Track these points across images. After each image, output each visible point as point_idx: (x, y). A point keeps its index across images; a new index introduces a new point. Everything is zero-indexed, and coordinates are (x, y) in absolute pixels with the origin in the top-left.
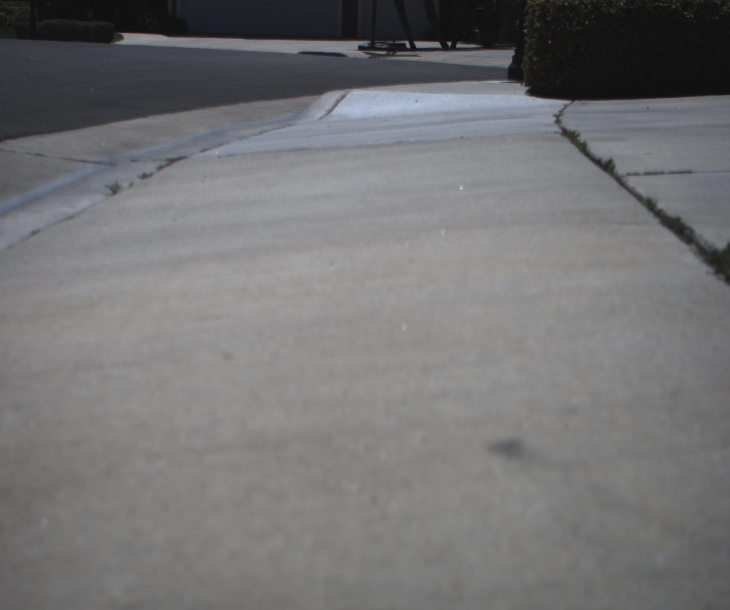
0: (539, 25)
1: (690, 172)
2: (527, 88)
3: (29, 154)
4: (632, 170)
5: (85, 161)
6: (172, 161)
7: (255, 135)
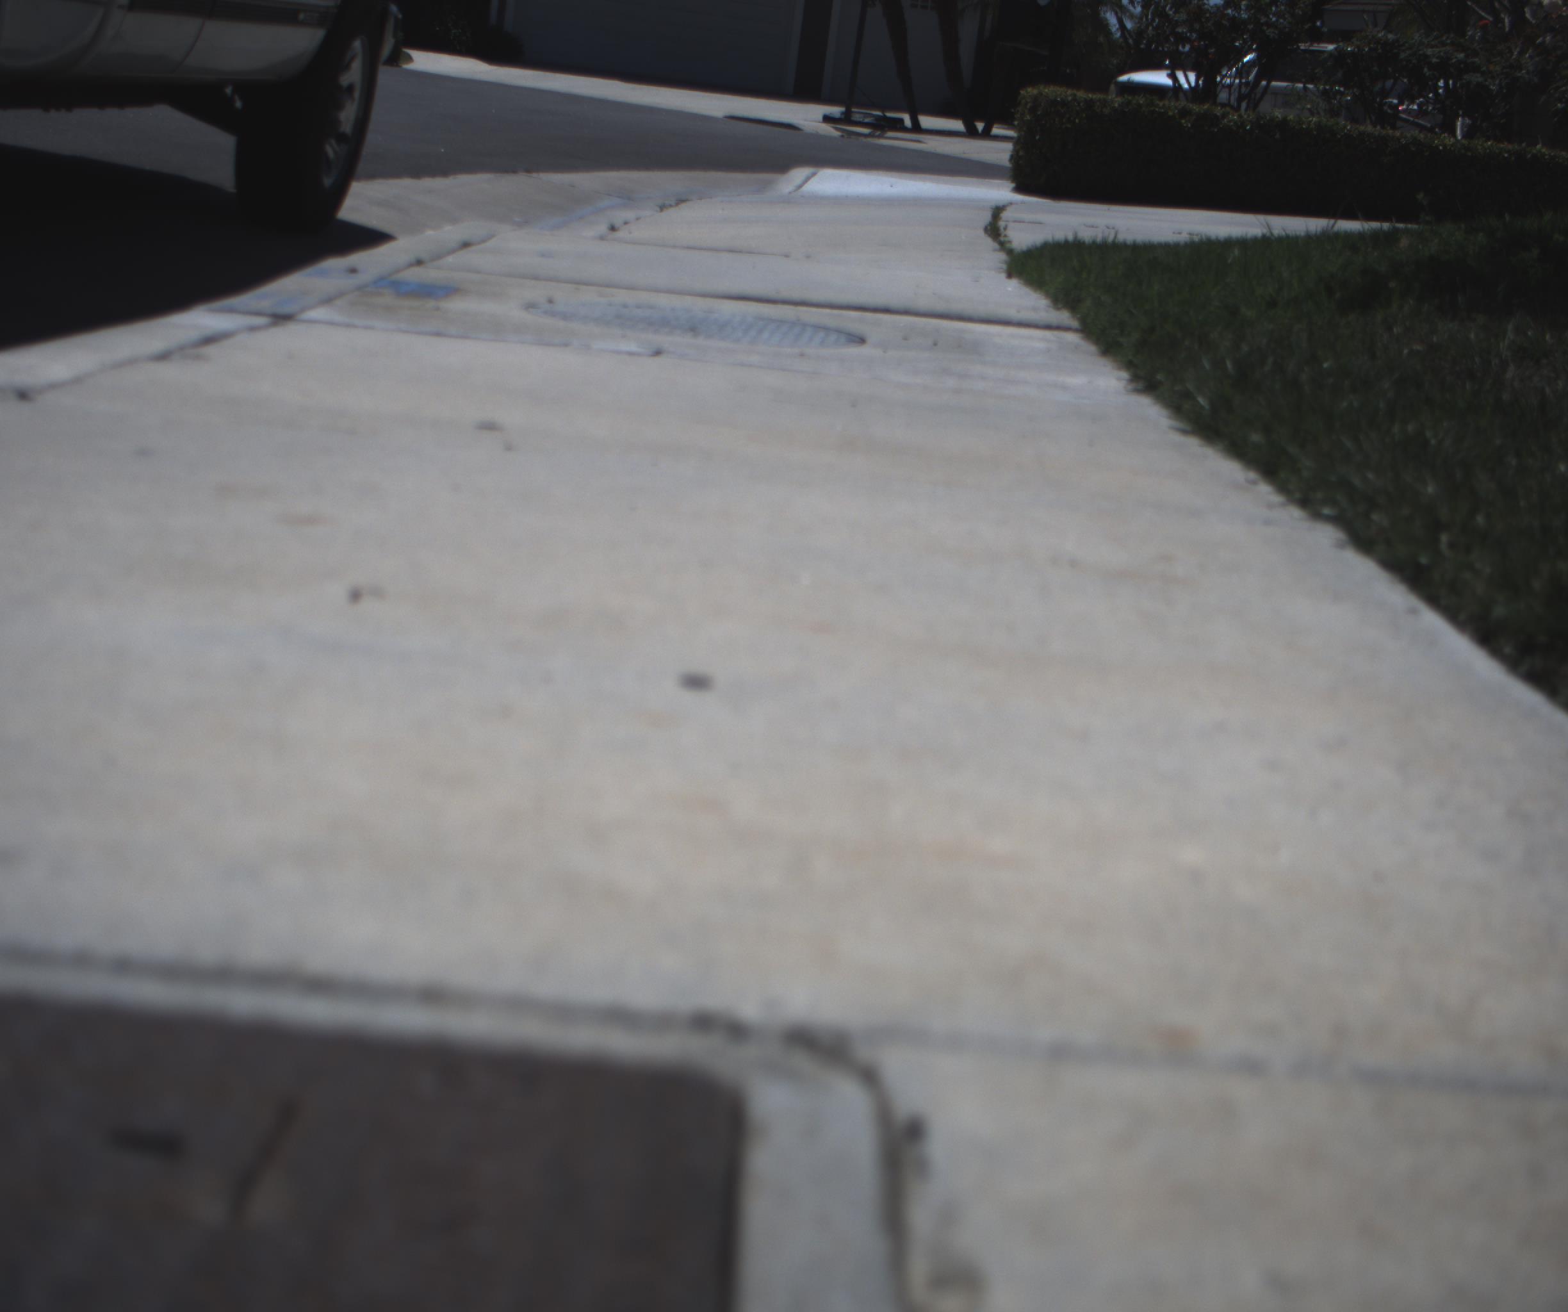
6: (680, 201)
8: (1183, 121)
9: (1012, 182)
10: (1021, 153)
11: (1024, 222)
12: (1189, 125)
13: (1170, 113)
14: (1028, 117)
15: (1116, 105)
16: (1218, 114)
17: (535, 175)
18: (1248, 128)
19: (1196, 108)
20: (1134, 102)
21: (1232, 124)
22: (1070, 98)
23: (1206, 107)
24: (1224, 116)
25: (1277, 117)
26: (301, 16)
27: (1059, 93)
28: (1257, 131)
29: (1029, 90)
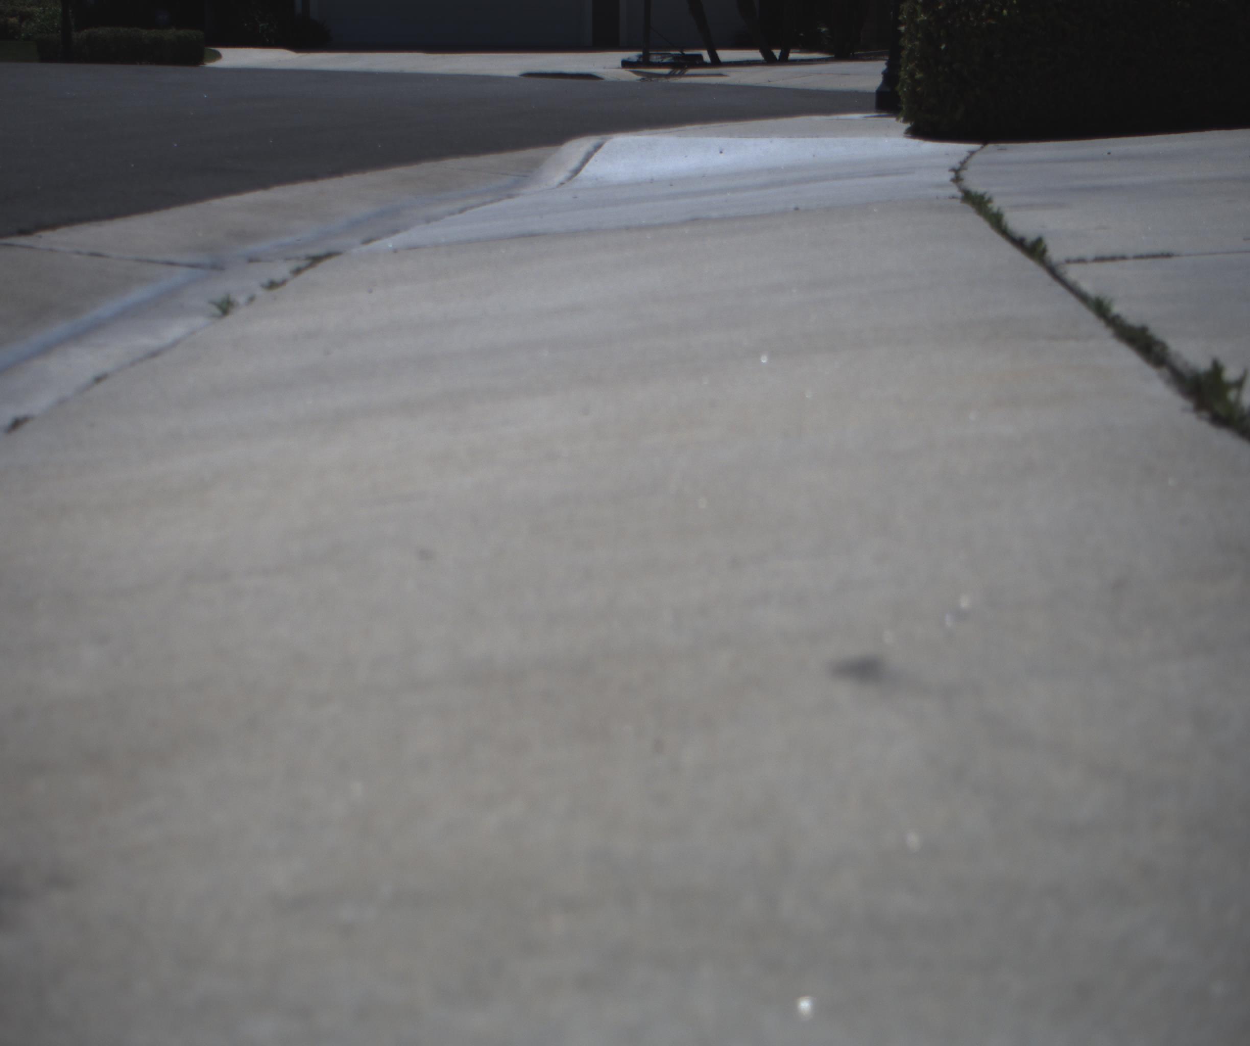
0: (926, 18)
1: (1168, 255)
2: (908, 125)
3: (78, 253)
4: (1074, 255)
5: (171, 264)
6: (315, 260)
7: (452, 213)
9: (905, 121)
10: (918, 76)
14: (923, 17)
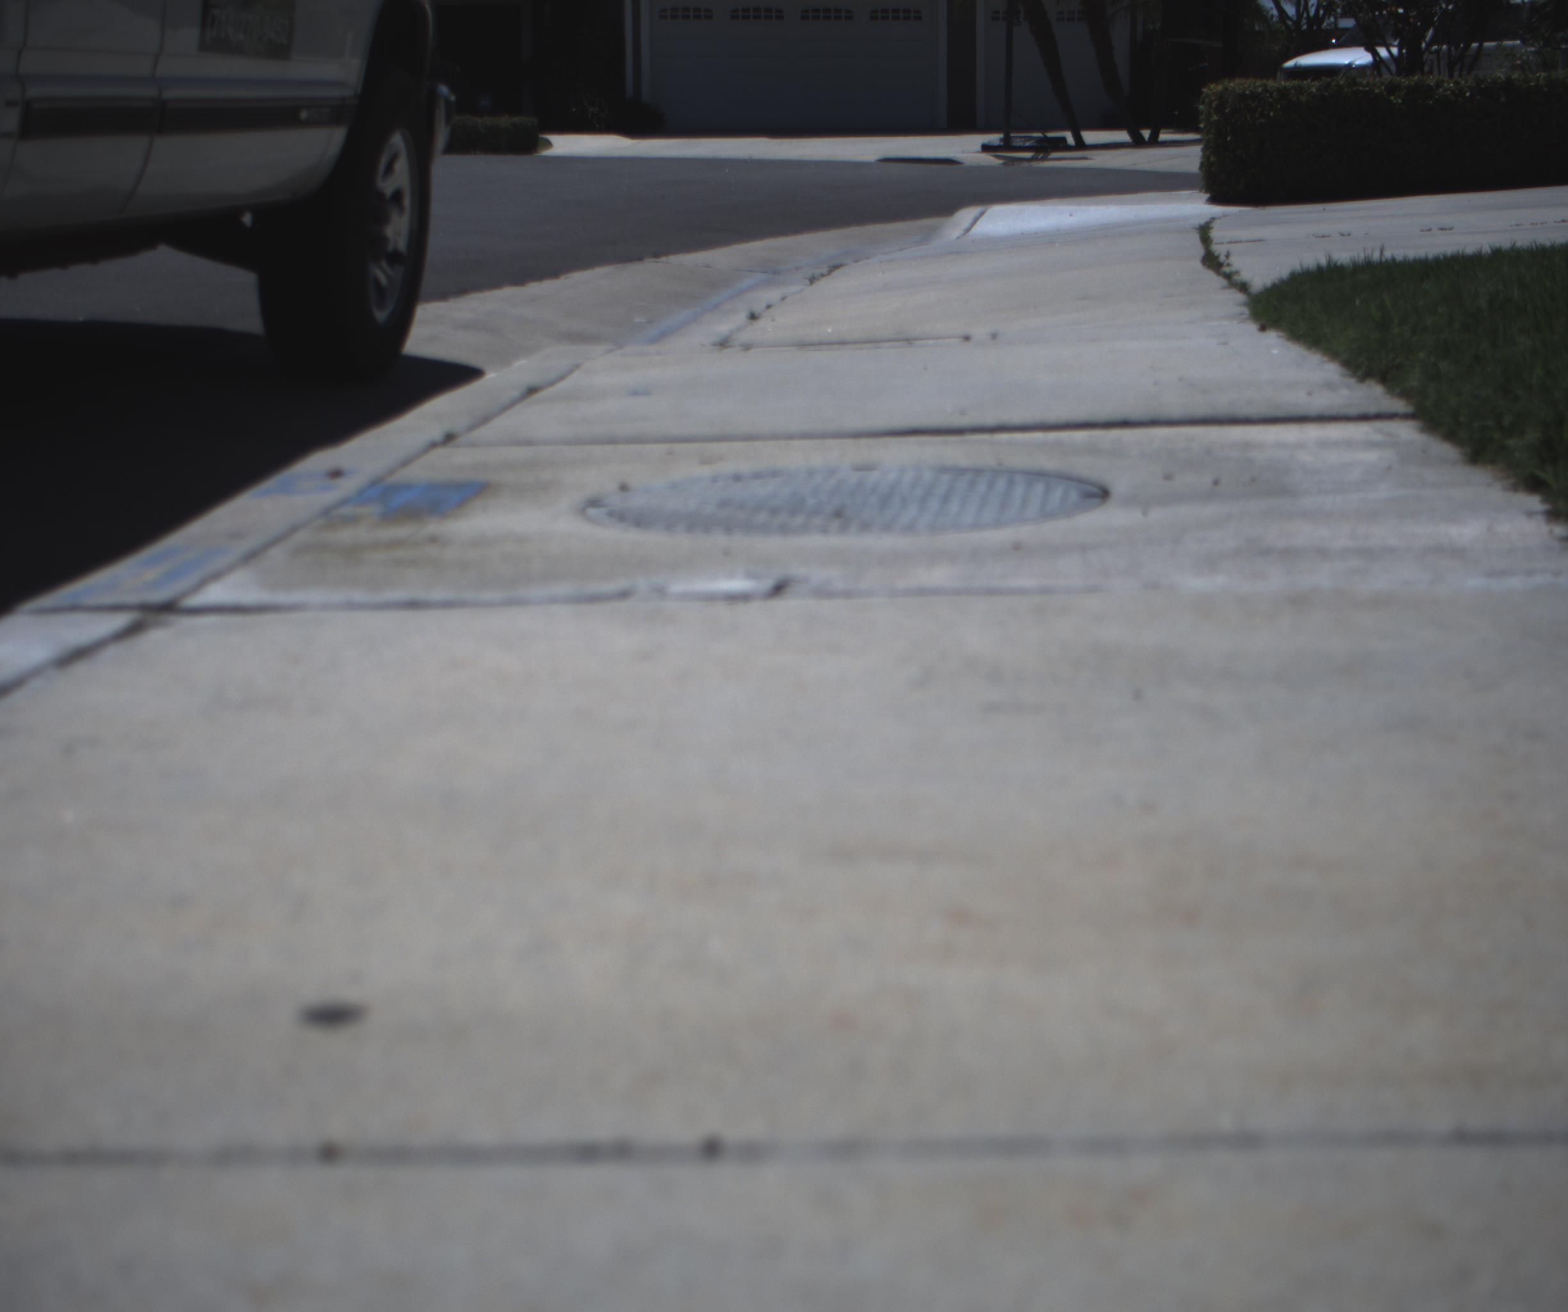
0: (1216, 118)
2: (1208, 196)
5: (751, 271)
6: (837, 267)
8: (1392, 98)
9: (1206, 192)
10: (1212, 159)
11: (1241, 242)
12: (1400, 101)
13: (1377, 91)
14: (1215, 118)
15: (1314, 90)
16: (1432, 84)
17: (664, 259)
18: (1468, 94)
19: (1404, 81)
20: (1334, 83)
21: (1449, 92)
22: (1260, 90)
23: (1416, 78)
24: (1439, 85)
25: (1500, 78)
26: (304, 115)
27: (1246, 86)
28: (1478, 97)
29: (1212, 86)
